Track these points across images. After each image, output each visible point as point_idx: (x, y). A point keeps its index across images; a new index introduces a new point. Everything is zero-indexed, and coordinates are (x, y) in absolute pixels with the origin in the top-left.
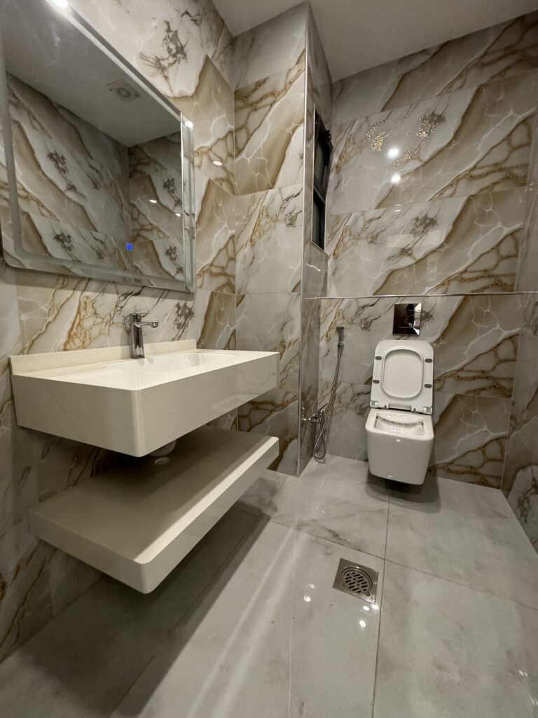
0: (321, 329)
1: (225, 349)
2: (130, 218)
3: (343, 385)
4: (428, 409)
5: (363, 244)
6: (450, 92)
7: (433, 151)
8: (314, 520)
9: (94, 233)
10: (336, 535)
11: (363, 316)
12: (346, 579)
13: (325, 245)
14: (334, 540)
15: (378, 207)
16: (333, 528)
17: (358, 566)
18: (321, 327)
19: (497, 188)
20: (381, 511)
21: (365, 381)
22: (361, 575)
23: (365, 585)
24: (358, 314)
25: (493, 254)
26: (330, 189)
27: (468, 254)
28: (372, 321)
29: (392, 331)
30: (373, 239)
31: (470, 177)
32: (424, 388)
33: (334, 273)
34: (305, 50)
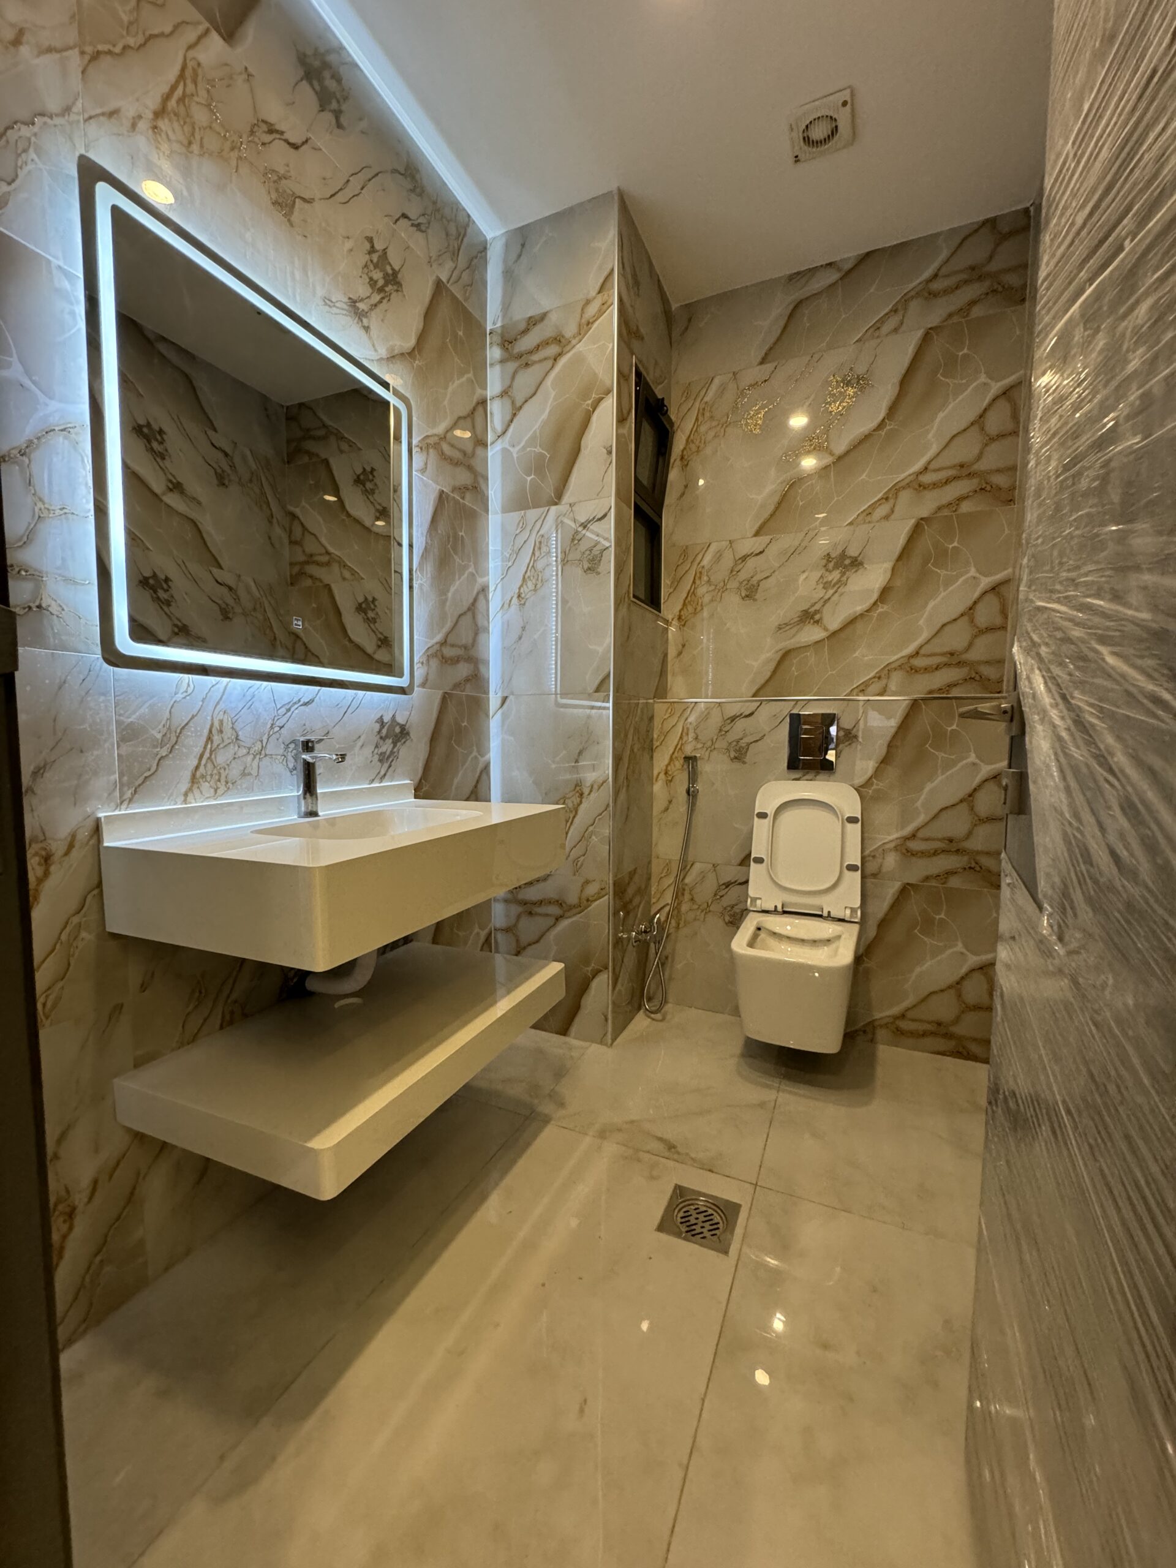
0: (654, 761)
1: (467, 799)
2: (286, 541)
3: (698, 867)
4: (853, 910)
5: (733, 599)
6: (878, 337)
7: (852, 437)
8: (632, 1122)
9: (215, 571)
10: (671, 1147)
11: (732, 736)
12: (682, 1218)
13: (662, 601)
14: (667, 1154)
15: (757, 534)
16: (668, 1136)
17: (704, 1195)
18: (655, 754)
19: (966, 507)
20: (762, 1105)
21: (739, 861)
22: (710, 1211)
23: (716, 1226)
24: (722, 732)
25: (964, 622)
26: (670, 499)
27: (921, 622)
28: (748, 745)
29: (786, 765)
30: (750, 592)
31: (918, 486)
32: (846, 872)
33: (680, 653)
34: (612, 270)
